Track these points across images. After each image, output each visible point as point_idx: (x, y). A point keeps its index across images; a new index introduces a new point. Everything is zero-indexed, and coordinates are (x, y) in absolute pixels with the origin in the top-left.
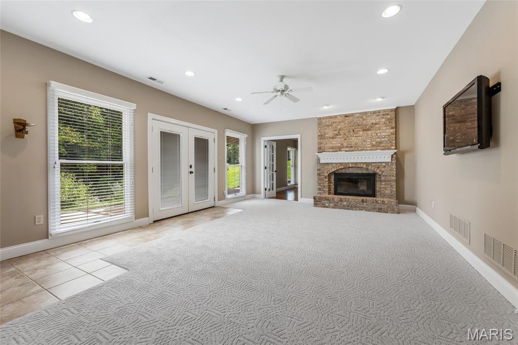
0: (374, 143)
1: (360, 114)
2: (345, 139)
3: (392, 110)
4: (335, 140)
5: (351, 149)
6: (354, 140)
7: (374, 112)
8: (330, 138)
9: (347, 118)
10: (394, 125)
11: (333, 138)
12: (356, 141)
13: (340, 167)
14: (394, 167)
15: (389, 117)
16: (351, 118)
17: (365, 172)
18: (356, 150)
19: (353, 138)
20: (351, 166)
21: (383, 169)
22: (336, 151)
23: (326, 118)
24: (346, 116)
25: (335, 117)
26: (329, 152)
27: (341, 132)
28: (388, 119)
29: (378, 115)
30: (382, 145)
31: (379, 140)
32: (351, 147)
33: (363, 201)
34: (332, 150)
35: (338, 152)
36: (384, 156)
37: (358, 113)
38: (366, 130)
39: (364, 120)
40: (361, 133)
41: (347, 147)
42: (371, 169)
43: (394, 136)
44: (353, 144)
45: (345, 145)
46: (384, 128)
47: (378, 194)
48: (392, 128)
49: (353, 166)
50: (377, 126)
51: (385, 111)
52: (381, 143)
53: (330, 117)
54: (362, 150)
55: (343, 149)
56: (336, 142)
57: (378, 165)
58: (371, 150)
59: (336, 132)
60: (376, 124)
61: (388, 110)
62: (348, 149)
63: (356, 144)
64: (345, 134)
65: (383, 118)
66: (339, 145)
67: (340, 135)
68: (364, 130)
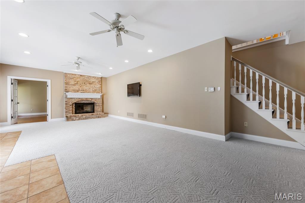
0: (93, 90)
1: (88, 76)
2: (81, 87)
3: (100, 78)
4: (75, 86)
5: (83, 92)
6: (85, 88)
7: (94, 77)
8: (72, 85)
9: (81, 77)
10: (101, 84)
11: (74, 85)
12: (86, 88)
13: (79, 100)
14: (101, 100)
15: (99, 80)
16: (83, 77)
17: (90, 102)
18: (86, 92)
19: (85, 87)
20: (84, 99)
21: (97, 101)
22: (76, 92)
23: (70, 74)
24: (81, 76)
25: (75, 75)
26: (72, 92)
28: (99, 81)
29: (95, 79)
30: (97, 91)
31: (95, 89)
32: (84, 91)
33: (92, 115)
34: (73, 91)
35: (77, 93)
36: (98, 96)
37: (86, 76)
38: (90, 84)
39: (90, 79)
40: (88, 85)
41: (81, 90)
42: (93, 101)
43: (101, 88)
44: (85, 90)
45: (81, 89)
46: (97, 84)
47: (95, 111)
48: (100, 85)
49: (85, 99)
50: (95, 83)
51: (97, 77)
52: (96, 90)
53: (72, 74)
54: (88, 92)
55: (79, 91)
56: (76, 87)
57: (96, 99)
58: (93, 93)
59: (76, 83)
60: (94, 82)
61: (98, 77)
62: (82, 92)
64: (81, 84)
65: (97, 80)
66: (78, 89)
67: (78, 84)
68: (89, 84)
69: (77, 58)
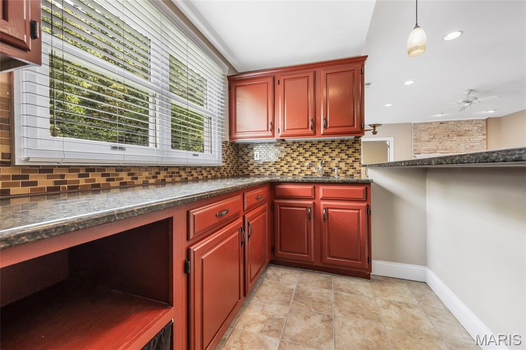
0: (467, 146)
1: (454, 121)
2: (441, 143)
3: (483, 120)
4: (430, 143)
5: (446, 152)
7: (467, 121)
8: (425, 141)
9: (443, 125)
10: (485, 132)
11: (428, 141)
12: (450, 145)
15: (480, 125)
16: (445, 125)
19: (448, 142)
22: (432, 153)
23: (422, 124)
24: (441, 123)
25: (431, 123)
26: (425, 153)
27: (436, 136)
28: (480, 127)
29: (471, 124)
31: (471, 144)
32: (446, 150)
34: (427, 152)
37: (452, 121)
38: (460, 136)
39: (458, 127)
40: (455, 138)
41: (442, 150)
43: (485, 141)
45: (440, 147)
46: (476, 135)
48: (484, 135)
50: (470, 132)
51: (477, 120)
52: (473, 146)
53: (426, 123)
55: (438, 152)
56: (432, 145)
59: (432, 137)
60: (469, 131)
61: (480, 120)
62: (443, 151)
63: (451, 147)
64: (440, 139)
65: (475, 126)
66: (435, 147)
67: (435, 139)
68: (458, 136)
69: (467, 93)
